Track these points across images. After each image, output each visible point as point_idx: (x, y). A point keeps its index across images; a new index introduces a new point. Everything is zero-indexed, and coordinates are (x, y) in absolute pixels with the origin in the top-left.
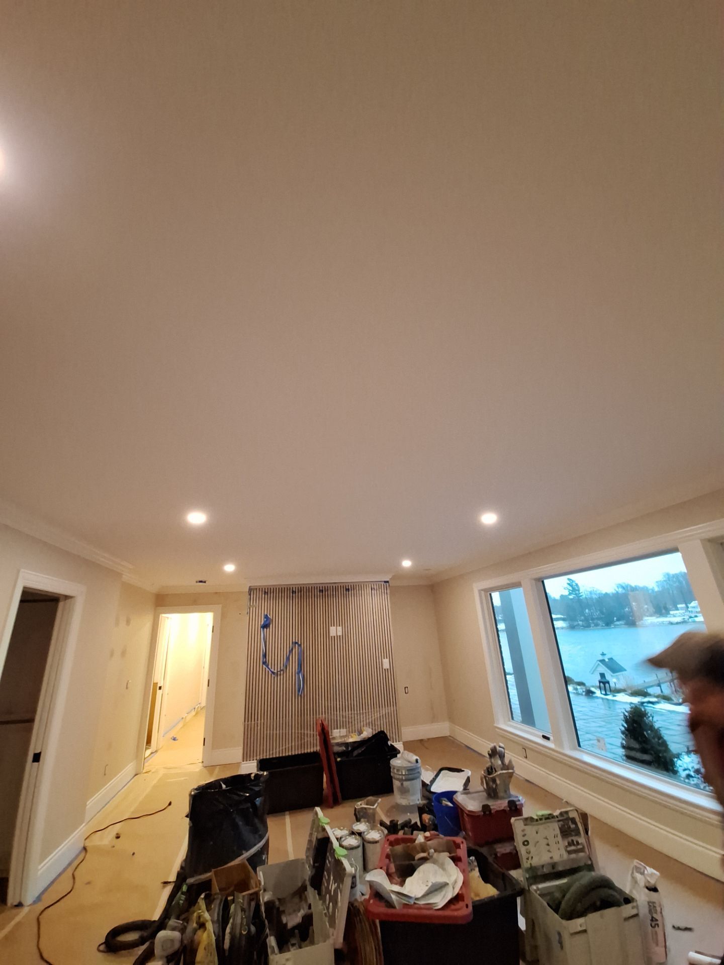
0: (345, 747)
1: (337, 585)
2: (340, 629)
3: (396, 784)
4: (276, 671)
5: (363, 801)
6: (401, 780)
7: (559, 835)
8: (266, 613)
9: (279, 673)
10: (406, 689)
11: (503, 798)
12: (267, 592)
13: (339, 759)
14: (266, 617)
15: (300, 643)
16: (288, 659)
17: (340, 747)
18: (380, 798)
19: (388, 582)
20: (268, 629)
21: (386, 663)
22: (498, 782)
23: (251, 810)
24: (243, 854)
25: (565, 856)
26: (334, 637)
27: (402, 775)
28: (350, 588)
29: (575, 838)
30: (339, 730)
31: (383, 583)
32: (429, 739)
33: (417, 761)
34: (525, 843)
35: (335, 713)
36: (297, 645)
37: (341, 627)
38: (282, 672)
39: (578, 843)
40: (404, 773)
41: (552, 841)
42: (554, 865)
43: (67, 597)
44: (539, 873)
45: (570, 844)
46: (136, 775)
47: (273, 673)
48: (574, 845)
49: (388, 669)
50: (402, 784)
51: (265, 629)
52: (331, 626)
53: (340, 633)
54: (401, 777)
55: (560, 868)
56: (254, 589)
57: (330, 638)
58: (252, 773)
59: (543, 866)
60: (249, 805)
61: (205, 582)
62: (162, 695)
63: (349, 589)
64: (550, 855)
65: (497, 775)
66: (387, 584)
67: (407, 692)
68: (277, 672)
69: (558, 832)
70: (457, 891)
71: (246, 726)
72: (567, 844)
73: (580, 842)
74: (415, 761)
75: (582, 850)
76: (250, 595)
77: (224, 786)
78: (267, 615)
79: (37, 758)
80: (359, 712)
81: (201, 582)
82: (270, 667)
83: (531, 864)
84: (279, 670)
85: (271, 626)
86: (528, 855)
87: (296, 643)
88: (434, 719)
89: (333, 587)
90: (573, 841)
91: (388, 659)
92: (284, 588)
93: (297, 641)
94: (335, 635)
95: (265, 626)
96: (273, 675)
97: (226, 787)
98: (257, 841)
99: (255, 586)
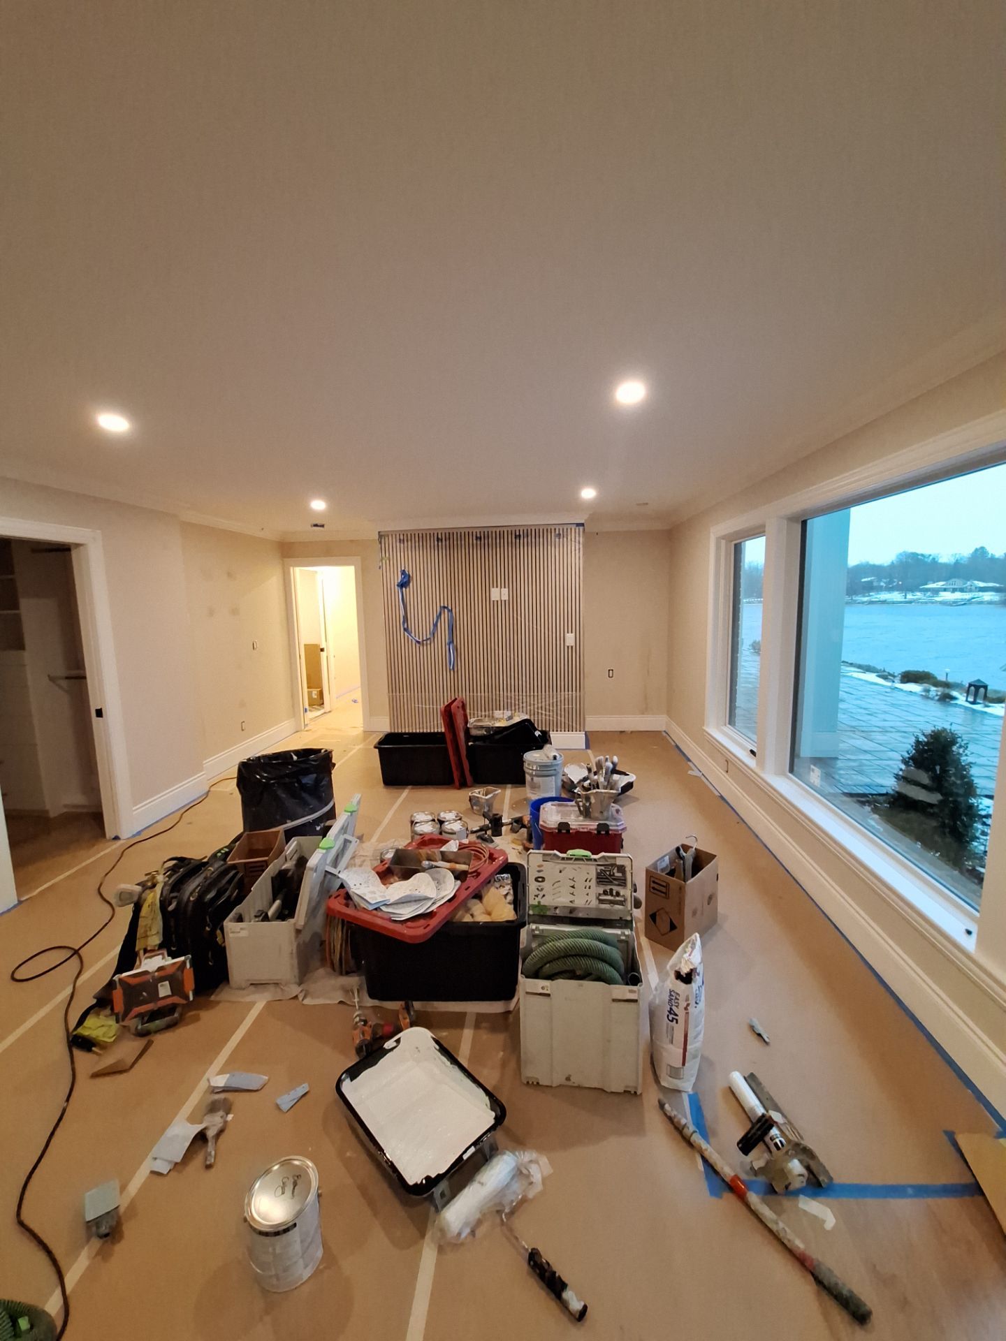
0: (486, 731)
1: (502, 529)
2: (505, 591)
3: (528, 778)
4: (421, 640)
5: (482, 789)
6: (531, 775)
7: (594, 881)
8: (403, 569)
9: (425, 642)
10: (611, 672)
11: (596, 819)
12: (406, 538)
13: (470, 744)
14: (403, 572)
15: (450, 608)
16: (435, 625)
17: (479, 730)
18: (500, 788)
19: (582, 525)
20: (408, 589)
21: (570, 639)
22: (593, 800)
23: (296, 785)
24: (286, 823)
25: (594, 903)
26: (497, 601)
27: (532, 770)
28: (521, 533)
29: (615, 888)
30: (502, 711)
31: (573, 527)
32: (632, 732)
33: (555, 758)
34: (540, 879)
35: (498, 693)
36: (446, 610)
37: (507, 589)
38: (429, 642)
39: (618, 894)
40: (534, 768)
41: (580, 884)
42: (572, 910)
43: (78, 545)
44: (549, 913)
45: (605, 893)
46: (297, 732)
47: (419, 642)
48: (612, 895)
49: (572, 647)
50: (532, 779)
51: (404, 589)
52: (493, 587)
53: (505, 597)
54: (531, 771)
55: (580, 915)
56: (384, 536)
57: (492, 603)
58: (322, 749)
59: (556, 908)
60: (295, 780)
61: (323, 526)
62: (327, 657)
63: (520, 536)
64: (572, 898)
65: (592, 793)
66: (581, 528)
67: (611, 675)
68: (423, 641)
69: (593, 875)
70: (434, 908)
71: (391, 697)
72: (602, 892)
73: (621, 894)
74: (552, 758)
75: (621, 903)
76: (381, 543)
77: (295, 758)
78: (404, 570)
79: (99, 713)
80: (528, 694)
81: (316, 525)
82: (413, 635)
83: (539, 902)
84: (425, 639)
85: (411, 584)
86: (537, 892)
87: (444, 607)
88: (645, 710)
89: (496, 532)
90: (611, 890)
91: (574, 634)
92: (426, 534)
93: (446, 605)
94: (498, 599)
95: (403, 585)
96: (417, 644)
97: (298, 758)
98: (306, 813)
99: (386, 531)
